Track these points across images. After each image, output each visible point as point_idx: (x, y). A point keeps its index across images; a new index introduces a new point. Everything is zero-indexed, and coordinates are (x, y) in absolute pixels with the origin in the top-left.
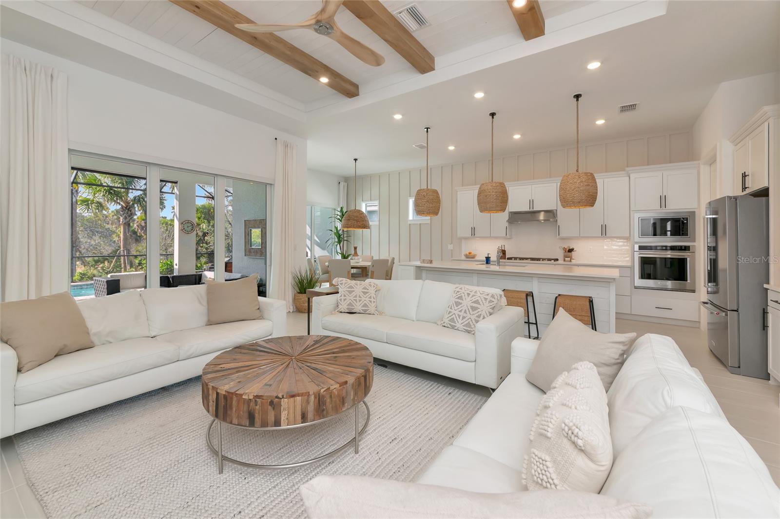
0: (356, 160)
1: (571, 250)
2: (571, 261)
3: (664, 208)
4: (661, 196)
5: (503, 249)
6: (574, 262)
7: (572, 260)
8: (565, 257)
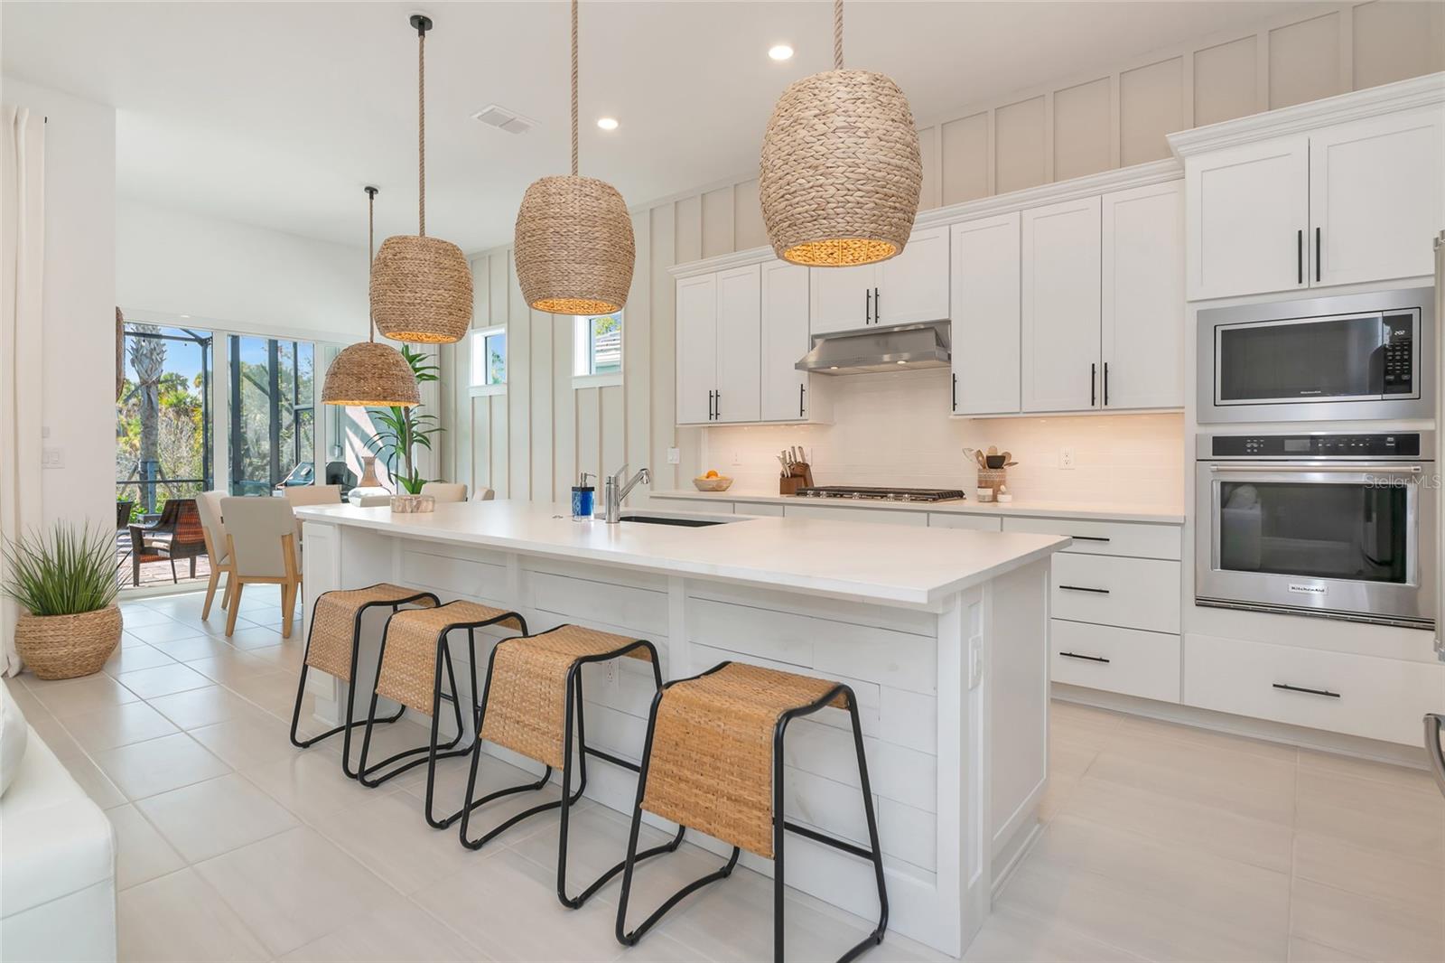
0: (372, 191)
1: (995, 462)
2: (995, 499)
3: (1314, 283)
4: (1300, 232)
5: (799, 459)
6: (1006, 502)
7: (1000, 497)
8: (983, 484)
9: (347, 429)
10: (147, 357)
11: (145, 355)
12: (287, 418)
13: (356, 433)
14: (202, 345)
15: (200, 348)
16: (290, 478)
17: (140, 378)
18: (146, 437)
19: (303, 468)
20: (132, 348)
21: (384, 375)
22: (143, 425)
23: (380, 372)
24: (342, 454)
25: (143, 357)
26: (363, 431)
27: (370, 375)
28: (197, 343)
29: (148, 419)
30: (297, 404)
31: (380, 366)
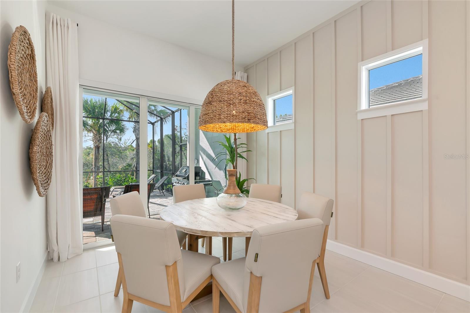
9: (201, 152)
10: (137, 130)
11: (137, 129)
12: (178, 149)
13: (204, 153)
14: (152, 125)
15: (152, 126)
16: (178, 173)
17: (136, 137)
18: (137, 156)
19: (183, 169)
20: (133, 127)
21: (248, 101)
22: (136, 152)
23: (245, 98)
24: (198, 163)
25: (136, 130)
26: (207, 152)
27: (237, 101)
28: (151, 124)
29: (137, 150)
30: (181, 143)
31: (244, 94)
